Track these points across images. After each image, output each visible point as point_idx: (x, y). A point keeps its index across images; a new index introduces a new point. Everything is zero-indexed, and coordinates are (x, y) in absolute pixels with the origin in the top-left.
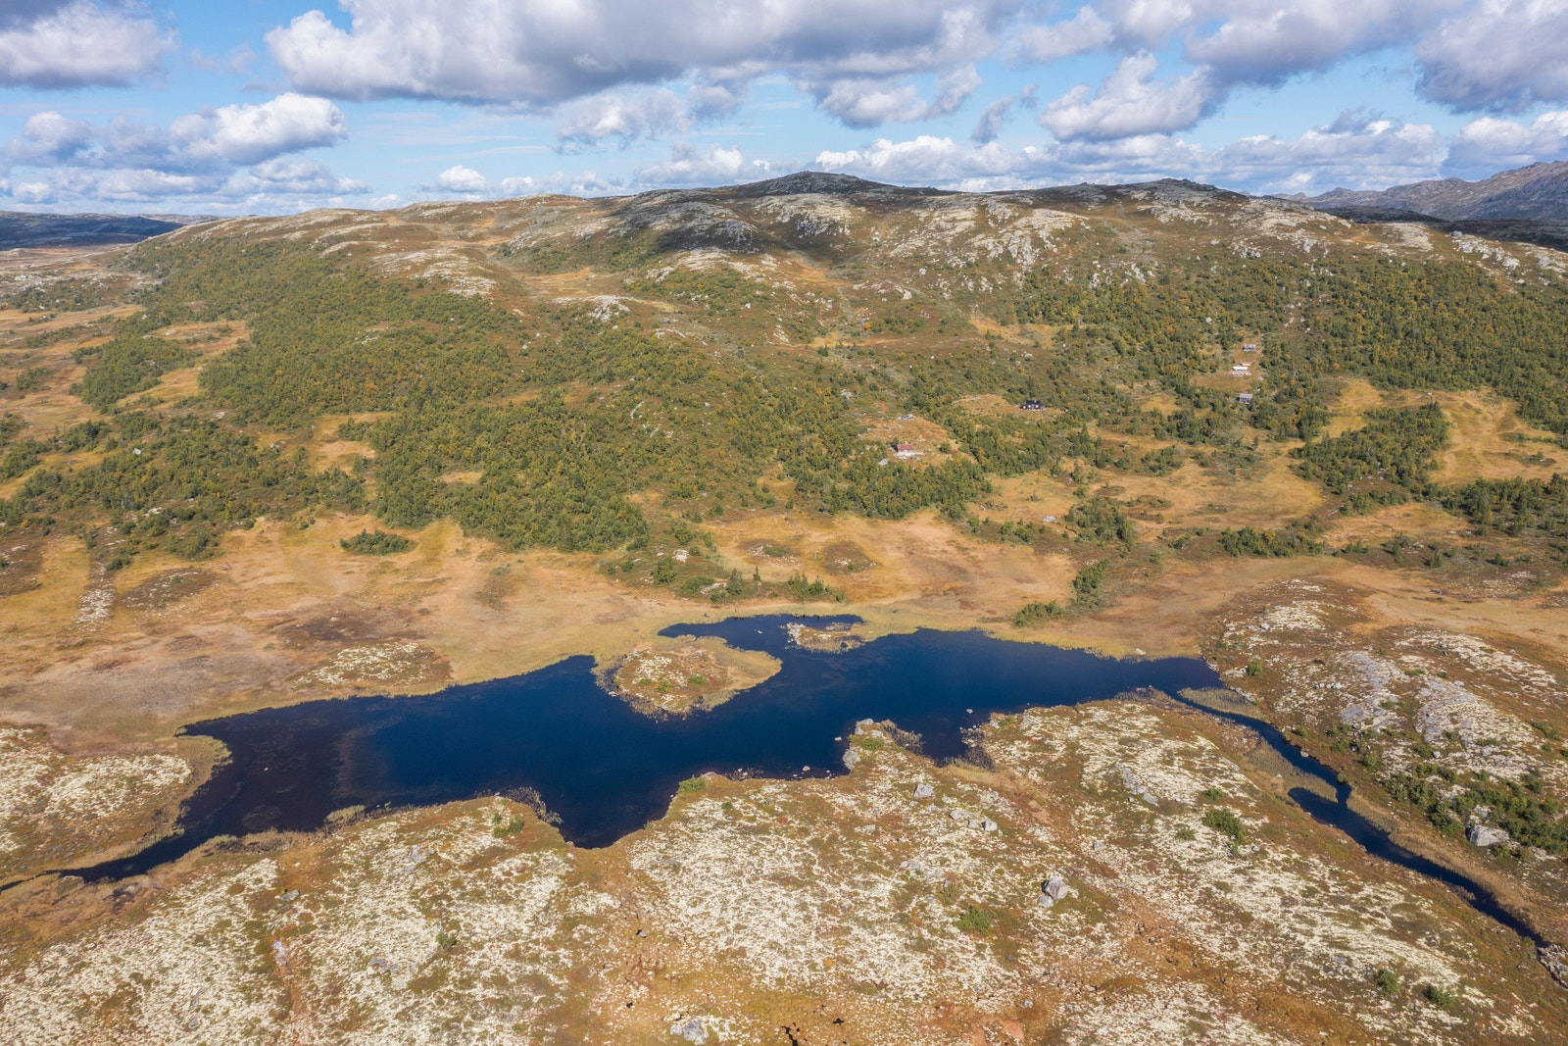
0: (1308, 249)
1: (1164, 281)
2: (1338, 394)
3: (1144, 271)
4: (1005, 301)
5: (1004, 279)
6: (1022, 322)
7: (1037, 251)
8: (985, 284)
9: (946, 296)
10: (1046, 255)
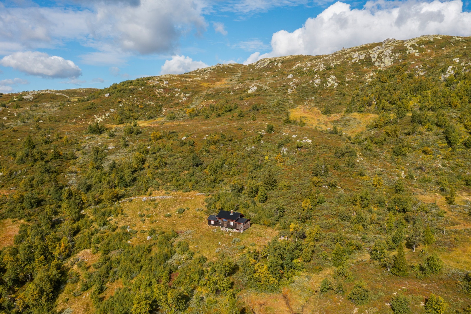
4: (344, 95)
5: (354, 77)
6: (350, 111)
7: (397, 55)
8: (332, 81)
9: (289, 90)
10: (405, 58)
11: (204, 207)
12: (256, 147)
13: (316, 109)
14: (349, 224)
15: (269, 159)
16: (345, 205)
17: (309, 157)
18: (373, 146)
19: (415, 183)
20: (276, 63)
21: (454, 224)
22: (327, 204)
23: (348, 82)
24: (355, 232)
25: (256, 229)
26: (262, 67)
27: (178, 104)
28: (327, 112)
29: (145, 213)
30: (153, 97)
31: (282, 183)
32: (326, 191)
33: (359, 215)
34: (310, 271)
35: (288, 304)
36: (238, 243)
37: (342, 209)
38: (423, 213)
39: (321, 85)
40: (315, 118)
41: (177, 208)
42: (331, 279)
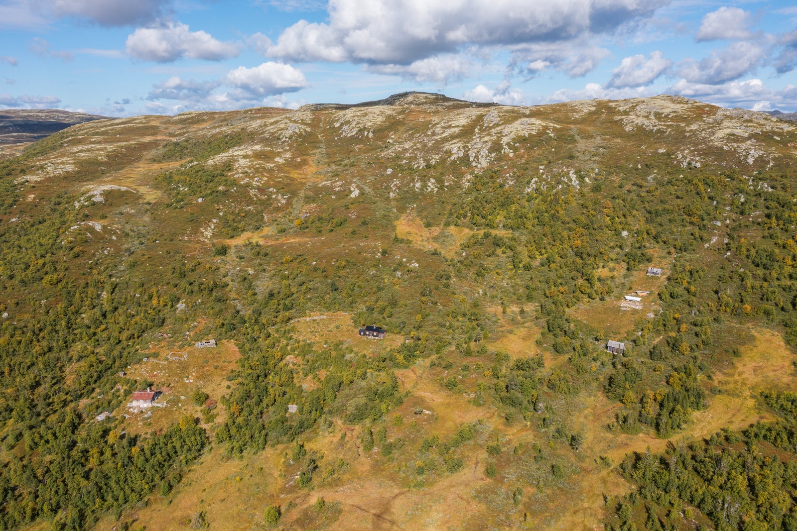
0: (751, 161)
1: (596, 189)
2: (736, 353)
3: (581, 178)
4: (443, 203)
5: (453, 181)
6: (447, 224)
7: (493, 155)
8: (432, 185)
9: (392, 195)
10: (499, 159)
11: (351, 323)
12: (377, 271)
13: (418, 221)
14: (445, 329)
15: (388, 281)
16: (442, 317)
17: (418, 279)
18: (462, 268)
19: (488, 299)
20: (366, 133)
21: (502, 327)
22: (431, 317)
23: (447, 187)
24: (448, 334)
25: (389, 336)
26: (349, 135)
27: (278, 209)
28: (428, 225)
29: (313, 329)
30: (250, 202)
31: (401, 303)
32: (431, 307)
33: (451, 324)
34: (424, 357)
35: (415, 373)
36: (382, 345)
37: (441, 320)
38: (487, 321)
39: (422, 189)
40: (419, 233)
41: (334, 325)
42: (435, 360)
